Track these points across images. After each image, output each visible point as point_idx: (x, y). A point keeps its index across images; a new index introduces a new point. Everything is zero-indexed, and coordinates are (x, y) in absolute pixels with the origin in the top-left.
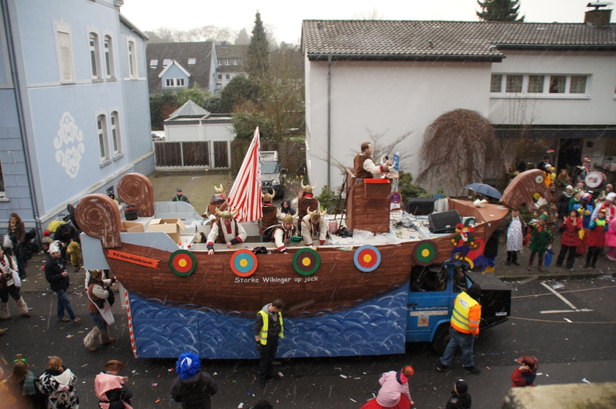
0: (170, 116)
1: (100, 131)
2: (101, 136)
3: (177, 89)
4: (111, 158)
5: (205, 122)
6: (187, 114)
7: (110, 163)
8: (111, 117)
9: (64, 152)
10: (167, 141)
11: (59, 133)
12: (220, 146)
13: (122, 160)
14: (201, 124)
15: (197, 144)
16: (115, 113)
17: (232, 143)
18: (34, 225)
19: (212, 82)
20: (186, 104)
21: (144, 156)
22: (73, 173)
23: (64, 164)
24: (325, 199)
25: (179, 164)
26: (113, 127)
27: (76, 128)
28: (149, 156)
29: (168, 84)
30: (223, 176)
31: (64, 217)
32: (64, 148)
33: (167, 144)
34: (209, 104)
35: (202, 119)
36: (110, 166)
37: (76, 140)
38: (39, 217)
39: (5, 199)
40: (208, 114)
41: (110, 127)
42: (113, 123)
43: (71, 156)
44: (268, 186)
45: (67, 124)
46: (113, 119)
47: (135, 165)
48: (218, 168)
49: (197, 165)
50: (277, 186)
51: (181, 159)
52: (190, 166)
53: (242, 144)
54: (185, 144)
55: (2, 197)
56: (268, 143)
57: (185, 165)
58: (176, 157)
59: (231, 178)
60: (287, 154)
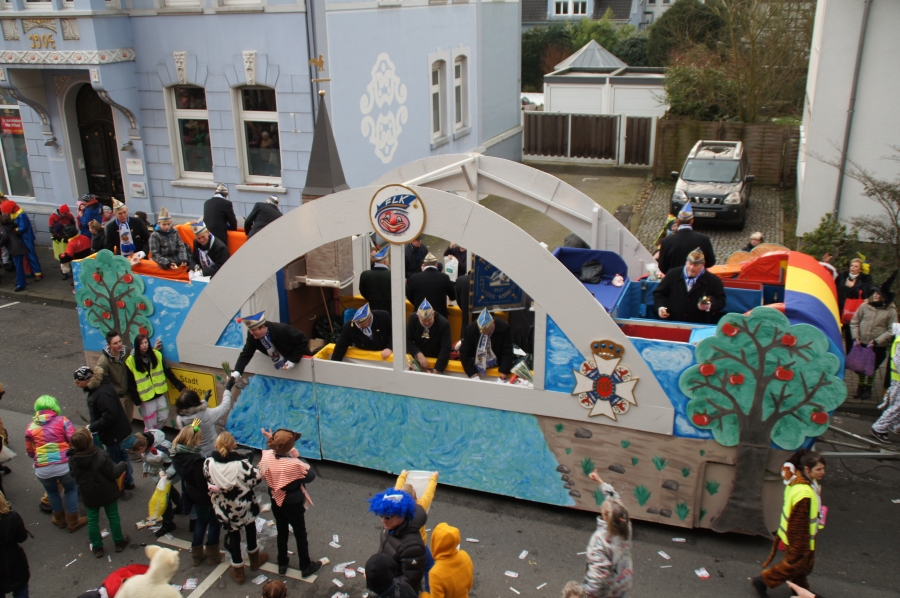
0: (556, 67)
1: (436, 89)
2: (436, 96)
3: (572, 21)
4: (449, 134)
5: (613, 81)
6: (585, 66)
7: (447, 143)
8: (454, 65)
9: (375, 120)
10: (546, 111)
11: (369, 88)
12: (638, 127)
13: (466, 139)
14: (607, 85)
15: (599, 119)
16: (463, 58)
17: (659, 121)
19: (635, 9)
20: (585, 48)
21: (505, 135)
22: (386, 155)
23: (372, 140)
24: (825, 240)
25: (563, 152)
26: (458, 82)
27: (397, 80)
28: (513, 136)
29: (558, 11)
30: (636, 180)
32: (375, 114)
33: (546, 117)
34: (626, 49)
35: (612, 75)
36: (446, 148)
37: (395, 100)
39: (281, 189)
40: (623, 66)
41: (451, 82)
42: (457, 75)
43: (386, 128)
44: (717, 206)
45: (384, 73)
46: (457, 68)
47: (487, 149)
48: (630, 165)
49: (593, 157)
50: (734, 206)
51: (567, 144)
52: (582, 158)
53: (677, 125)
54: (576, 118)
55: (277, 186)
56: (727, 126)
57: (572, 156)
58: (559, 140)
59: (651, 185)
60: (762, 149)
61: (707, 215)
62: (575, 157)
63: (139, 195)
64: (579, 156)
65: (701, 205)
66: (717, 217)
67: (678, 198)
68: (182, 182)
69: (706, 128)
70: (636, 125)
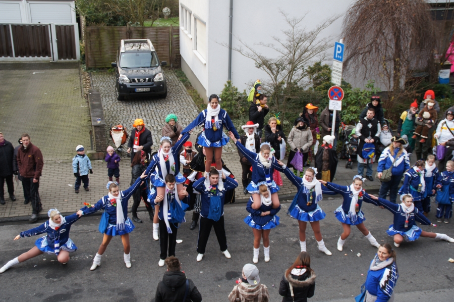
12: (65, 33)
14: (25, 1)
15: (33, 27)
24: (230, 98)
25: (9, 53)
30: (73, 71)
44: (150, 83)
48: (63, 60)
49: (33, 56)
50: (160, 82)
51: (11, 47)
52: (25, 57)
53: (98, 29)
54: (15, 27)
56: (132, 29)
57: (17, 56)
58: (4, 44)
59: (87, 74)
60: (157, 43)
61: (145, 90)
62: (19, 57)
64: (22, 56)
65: (139, 84)
66: (150, 91)
67: (123, 80)
69: (119, 31)
70: (63, 31)
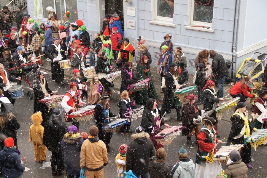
18: (230, 58)
31: (259, 55)
38: (236, 51)
39: (211, 30)
55: (209, 28)
63: (131, 28)
68: (156, 22)
